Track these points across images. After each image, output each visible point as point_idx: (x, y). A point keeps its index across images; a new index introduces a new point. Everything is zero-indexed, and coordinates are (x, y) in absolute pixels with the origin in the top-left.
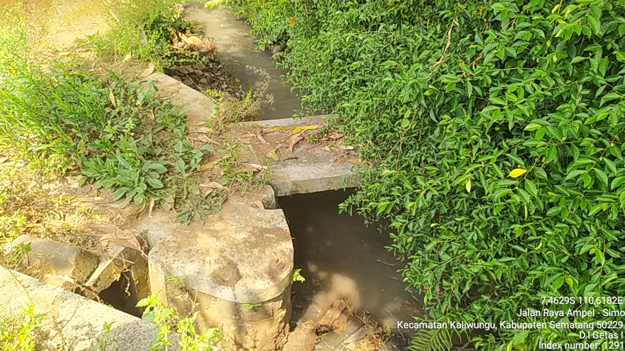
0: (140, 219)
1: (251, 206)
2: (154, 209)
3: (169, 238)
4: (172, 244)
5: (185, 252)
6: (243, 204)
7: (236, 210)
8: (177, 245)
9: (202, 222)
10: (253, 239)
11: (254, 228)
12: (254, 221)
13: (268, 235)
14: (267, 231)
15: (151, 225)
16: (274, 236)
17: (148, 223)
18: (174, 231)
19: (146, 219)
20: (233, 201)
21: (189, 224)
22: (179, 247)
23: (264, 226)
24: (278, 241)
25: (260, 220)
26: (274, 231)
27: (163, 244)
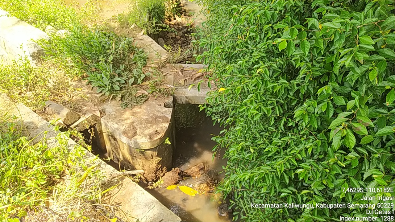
0: (104, 102)
1: (158, 105)
2: (112, 99)
3: (113, 113)
4: (113, 116)
5: (117, 120)
6: (155, 103)
7: (149, 105)
8: (115, 116)
9: (131, 108)
10: (151, 120)
11: (154, 115)
12: (155, 112)
13: (159, 119)
14: (160, 117)
15: (108, 106)
16: (161, 120)
17: (107, 105)
18: (117, 110)
19: (107, 103)
20: (150, 101)
21: (124, 108)
22: (115, 118)
23: (159, 115)
24: (162, 122)
25: (159, 111)
26: (162, 118)
27: (109, 115)
